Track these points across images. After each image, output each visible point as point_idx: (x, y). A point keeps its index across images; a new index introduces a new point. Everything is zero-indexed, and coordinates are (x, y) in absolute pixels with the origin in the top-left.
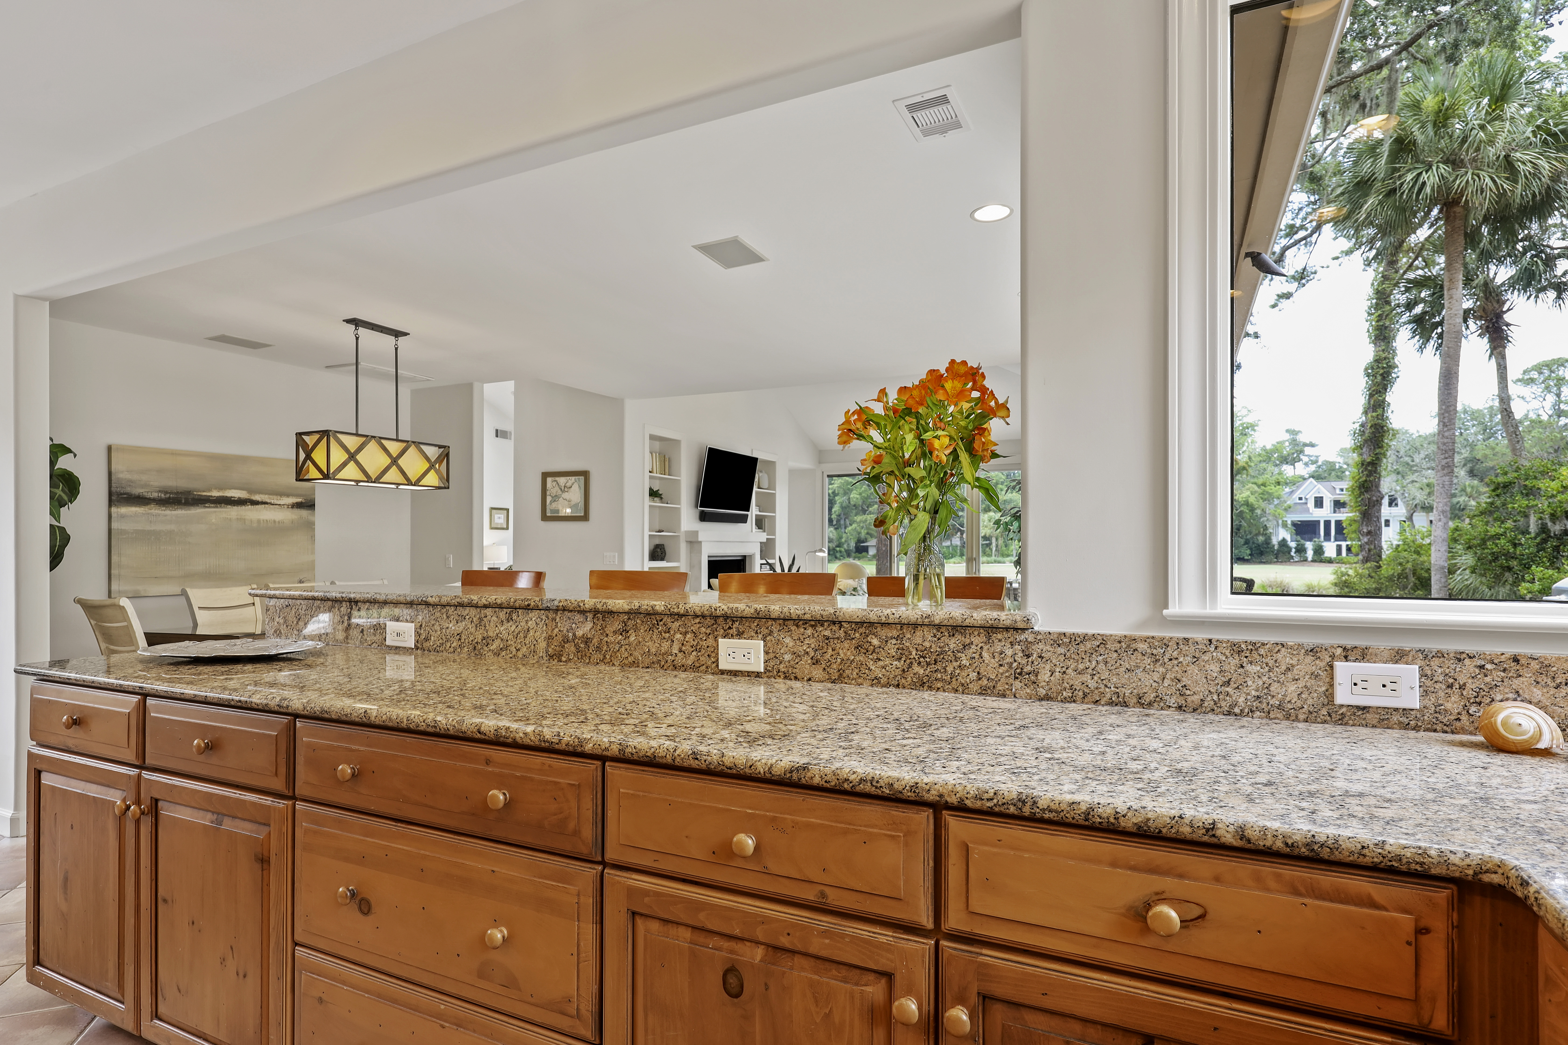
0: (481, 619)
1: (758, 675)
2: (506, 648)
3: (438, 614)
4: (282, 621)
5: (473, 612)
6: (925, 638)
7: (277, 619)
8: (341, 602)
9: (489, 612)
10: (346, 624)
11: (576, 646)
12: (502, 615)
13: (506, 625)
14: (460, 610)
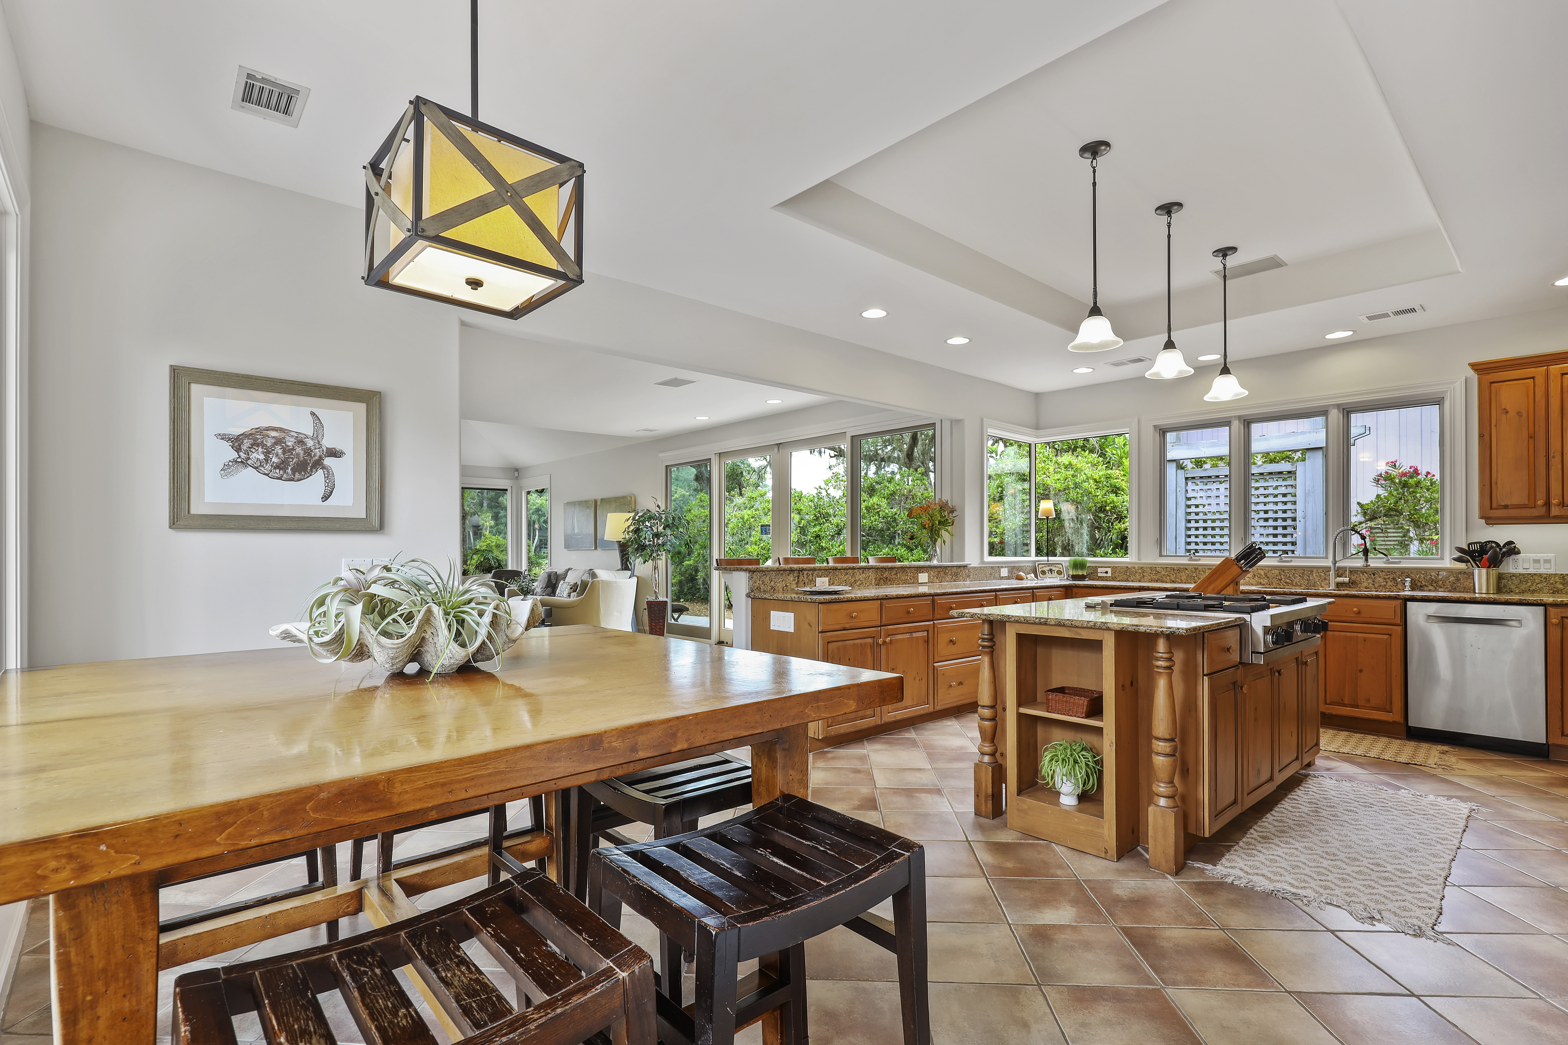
0: (853, 574)
1: (926, 583)
2: (862, 583)
3: (837, 573)
4: (761, 583)
5: (851, 571)
6: (954, 570)
7: (758, 582)
8: (794, 571)
9: (856, 570)
10: (796, 581)
11: (884, 580)
12: (861, 571)
13: (862, 575)
14: (846, 571)
